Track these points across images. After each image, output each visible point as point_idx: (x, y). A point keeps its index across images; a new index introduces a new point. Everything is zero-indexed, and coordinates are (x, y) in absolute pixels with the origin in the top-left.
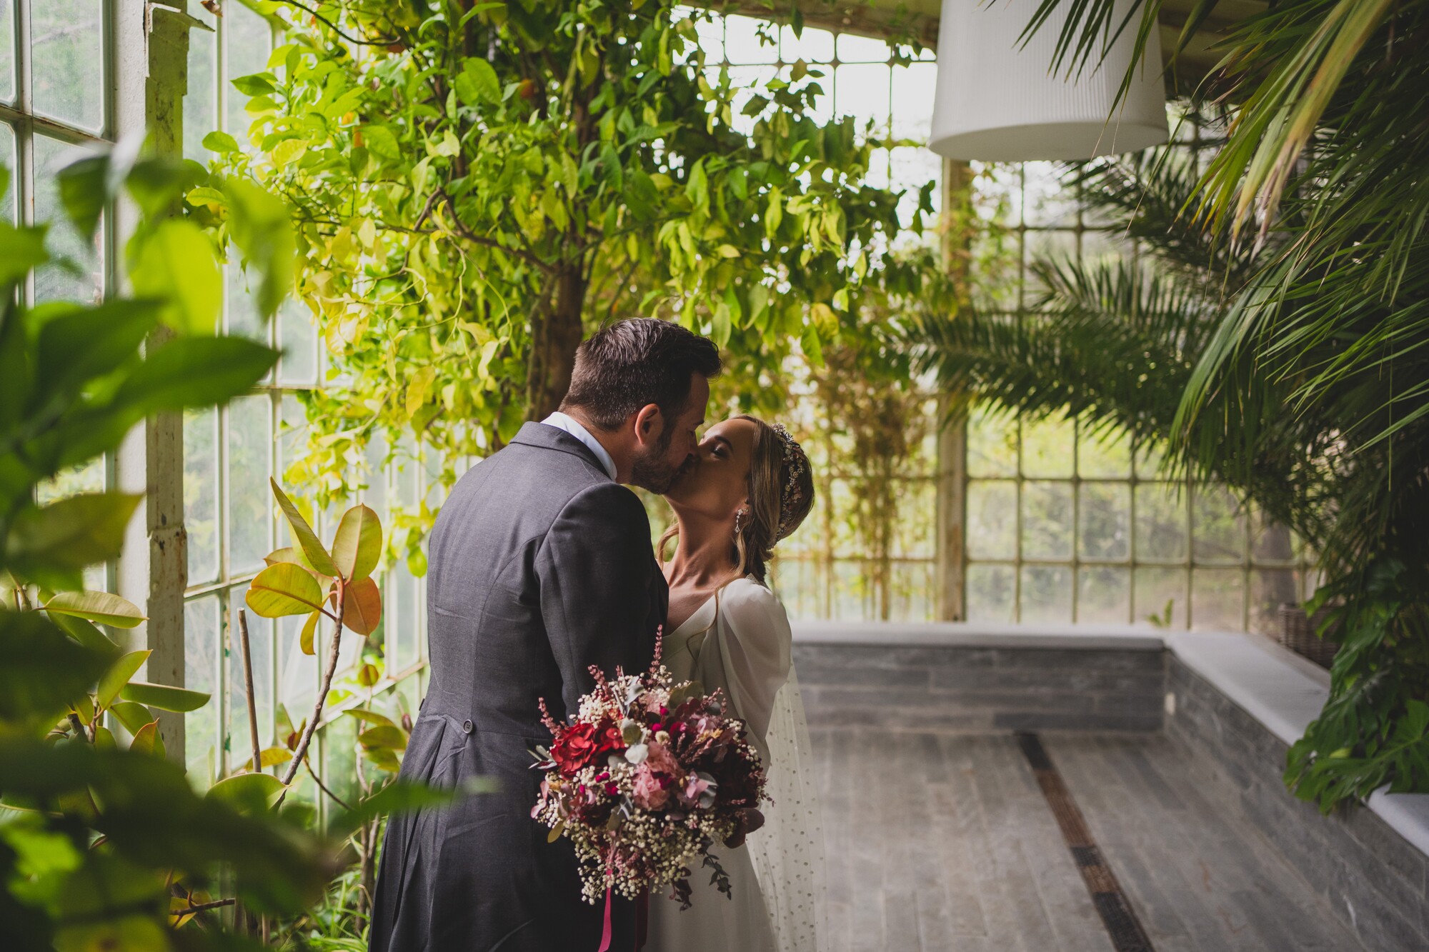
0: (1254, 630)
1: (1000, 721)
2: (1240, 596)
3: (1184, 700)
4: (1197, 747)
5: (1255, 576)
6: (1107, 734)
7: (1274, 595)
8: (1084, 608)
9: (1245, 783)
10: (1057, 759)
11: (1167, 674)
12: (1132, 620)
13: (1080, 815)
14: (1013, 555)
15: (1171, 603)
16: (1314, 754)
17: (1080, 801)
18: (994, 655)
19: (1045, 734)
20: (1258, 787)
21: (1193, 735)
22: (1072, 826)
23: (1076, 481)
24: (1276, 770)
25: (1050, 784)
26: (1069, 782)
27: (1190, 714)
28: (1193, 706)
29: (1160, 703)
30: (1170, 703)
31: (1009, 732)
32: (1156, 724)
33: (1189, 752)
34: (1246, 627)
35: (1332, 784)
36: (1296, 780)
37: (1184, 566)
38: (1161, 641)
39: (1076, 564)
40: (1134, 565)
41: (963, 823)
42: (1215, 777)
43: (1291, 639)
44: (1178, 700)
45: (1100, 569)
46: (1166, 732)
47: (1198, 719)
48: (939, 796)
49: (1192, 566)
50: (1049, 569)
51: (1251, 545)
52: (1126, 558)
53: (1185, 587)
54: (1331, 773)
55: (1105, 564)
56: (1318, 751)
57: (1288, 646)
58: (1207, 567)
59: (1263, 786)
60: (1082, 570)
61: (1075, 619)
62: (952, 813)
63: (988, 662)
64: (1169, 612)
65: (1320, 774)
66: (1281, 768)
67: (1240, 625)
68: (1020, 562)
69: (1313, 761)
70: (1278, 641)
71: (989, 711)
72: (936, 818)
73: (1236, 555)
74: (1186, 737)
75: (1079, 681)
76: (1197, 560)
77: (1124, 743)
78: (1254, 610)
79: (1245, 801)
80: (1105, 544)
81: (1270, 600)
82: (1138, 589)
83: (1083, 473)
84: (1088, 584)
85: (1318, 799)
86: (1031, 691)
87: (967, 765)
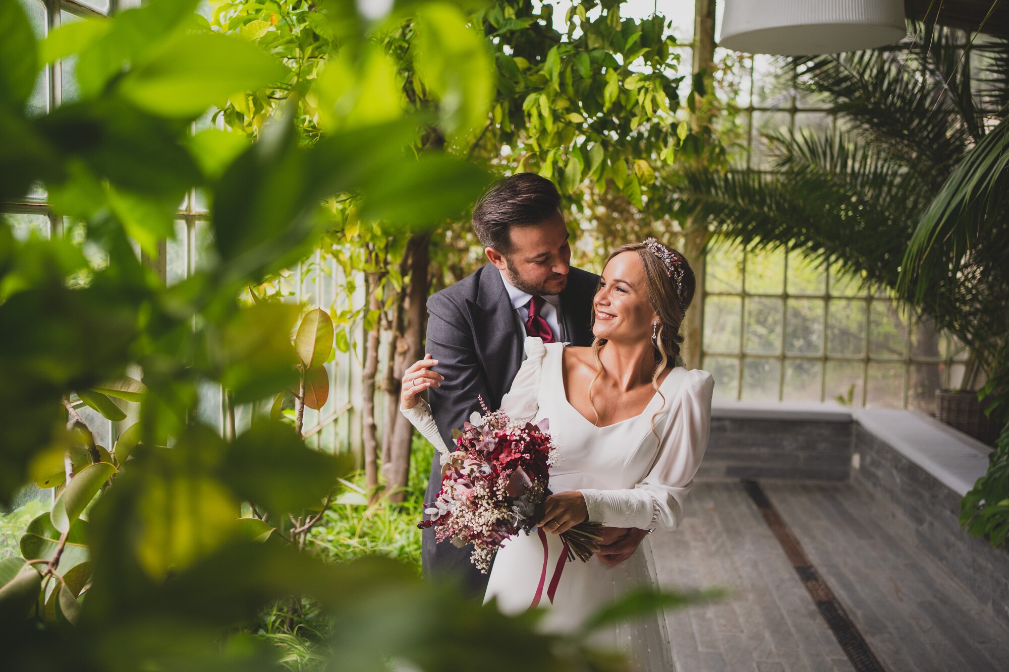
0: (911, 408)
1: (730, 472)
2: (902, 382)
3: (868, 459)
4: (879, 494)
5: (913, 368)
6: (808, 482)
7: (926, 383)
8: (787, 389)
9: (920, 521)
10: (775, 500)
11: (854, 439)
12: (823, 399)
13: (798, 543)
14: (737, 351)
15: (853, 387)
16: (982, 502)
17: (797, 532)
18: (727, 423)
19: (763, 482)
20: (931, 525)
21: (875, 485)
22: (793, 551)
23: (785, 296)
24: (948, 513)
25: (773, 520)
26: (786, 517)
27: (873, 469)
28: (873, 463)
29: (848, 460)
30: (856, 460)
31: (737, 480)
32: (844, 476)
33: (871, 497)
34: (906, 406)
35: (998, 526)
36: (970, 520)
37: (862, 360)
38: (850, 416)
39: (783, 358)
40: (825, 359)
41: (713, 548)
42: (894, 516)
43: (945, 415)
44: (862, 459)
45: (798, 362)
46: (852, 481)
47: (880, 473)
48: (693, 527)
49: (868, 360)
50: (763, 361)
51: (910, 345)
52: (820, 354)
53: (862, 375)
54: (998, 517)
55: (803, 358)
56: (987, 501)
57: (942, 420)
58: (879, 362)
59: (936, 524)
60: (787, 363)
61: (781, 399)
62: (704, 540)
63: (722, 429)
64: (851, 393)
65: (989, 519)
66: (953, 512)
67: (902, 404)
68: (742, 356)
69: (981, 508)
70: (933, 415)
71: (722, 465)
72: (693, 544)
73: (900, 354)
74: (869, 486)
75: (789, 444)
76: (872, 356)
77: (822, 489)
78: (911, 392)
79: (918, 533)
80: (799, 343)
81: (923, 385)
82: (828, 377)
83: (791, 290)
84: (789, 372)
85: (987, 537)
86: (754, 450)
87: (710, 505)
